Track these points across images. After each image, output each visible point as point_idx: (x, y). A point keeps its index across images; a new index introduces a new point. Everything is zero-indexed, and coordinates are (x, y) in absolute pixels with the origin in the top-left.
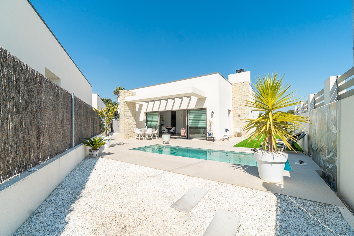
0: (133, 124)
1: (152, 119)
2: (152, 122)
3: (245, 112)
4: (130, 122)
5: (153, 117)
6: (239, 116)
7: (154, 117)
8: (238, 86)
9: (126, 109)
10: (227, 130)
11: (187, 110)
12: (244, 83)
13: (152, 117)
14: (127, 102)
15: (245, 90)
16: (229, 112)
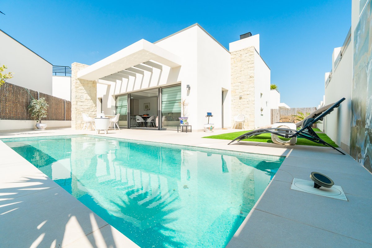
0: (92, 110)
1: (122, 104)
2: (122, 109)
3: (248, 93)
4: (86, 107)
5: (122, 102)
6: (241, 98)
7: (123, 101)
8: (239, 55)
9: (79, 88)
10: (209, 115)
11: (159, 88)
12: (248, 50)
13: (121, 101)
14: (80, 80)
15: (249, 60)
16: (223, 93)
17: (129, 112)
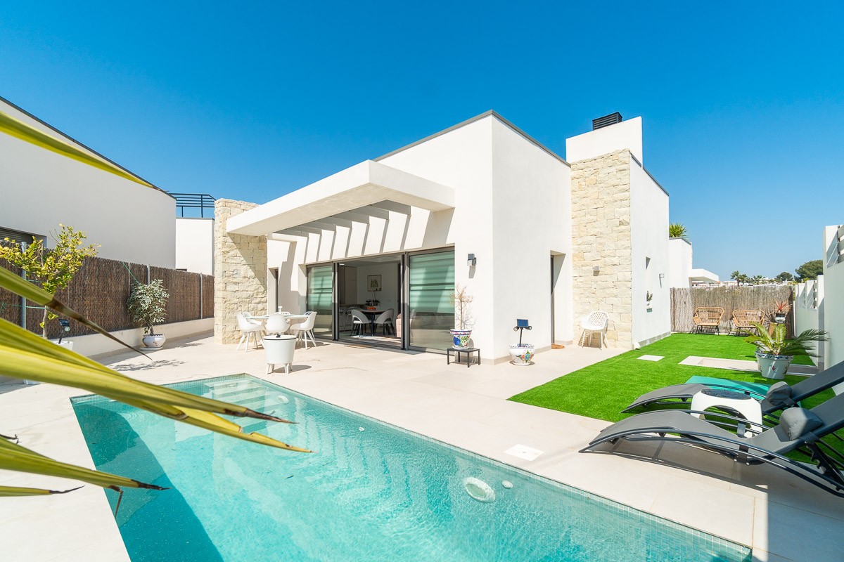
0: (258, 300)
1: (322, 285)
2: (323, 295)
3: (616, 261)
4: (245, 295)
5: (323, 280)
6: (596, 273)
7: (325, 278)
8: (592, 169)
9: (230, 254)
10: (523, 324)
11: (403, 256)
12: (614, 158)
13: (321, 278)
14: (232, 235)
15: (615, 182)
16: (555, 260)
17: (336, 302)
